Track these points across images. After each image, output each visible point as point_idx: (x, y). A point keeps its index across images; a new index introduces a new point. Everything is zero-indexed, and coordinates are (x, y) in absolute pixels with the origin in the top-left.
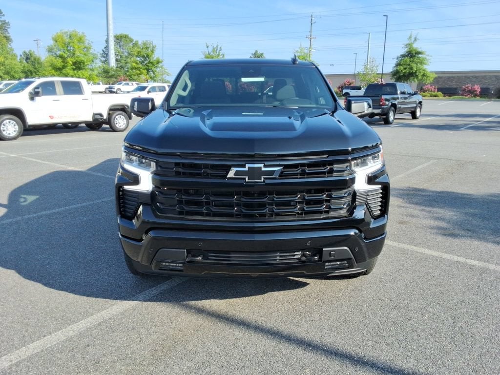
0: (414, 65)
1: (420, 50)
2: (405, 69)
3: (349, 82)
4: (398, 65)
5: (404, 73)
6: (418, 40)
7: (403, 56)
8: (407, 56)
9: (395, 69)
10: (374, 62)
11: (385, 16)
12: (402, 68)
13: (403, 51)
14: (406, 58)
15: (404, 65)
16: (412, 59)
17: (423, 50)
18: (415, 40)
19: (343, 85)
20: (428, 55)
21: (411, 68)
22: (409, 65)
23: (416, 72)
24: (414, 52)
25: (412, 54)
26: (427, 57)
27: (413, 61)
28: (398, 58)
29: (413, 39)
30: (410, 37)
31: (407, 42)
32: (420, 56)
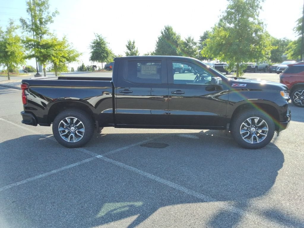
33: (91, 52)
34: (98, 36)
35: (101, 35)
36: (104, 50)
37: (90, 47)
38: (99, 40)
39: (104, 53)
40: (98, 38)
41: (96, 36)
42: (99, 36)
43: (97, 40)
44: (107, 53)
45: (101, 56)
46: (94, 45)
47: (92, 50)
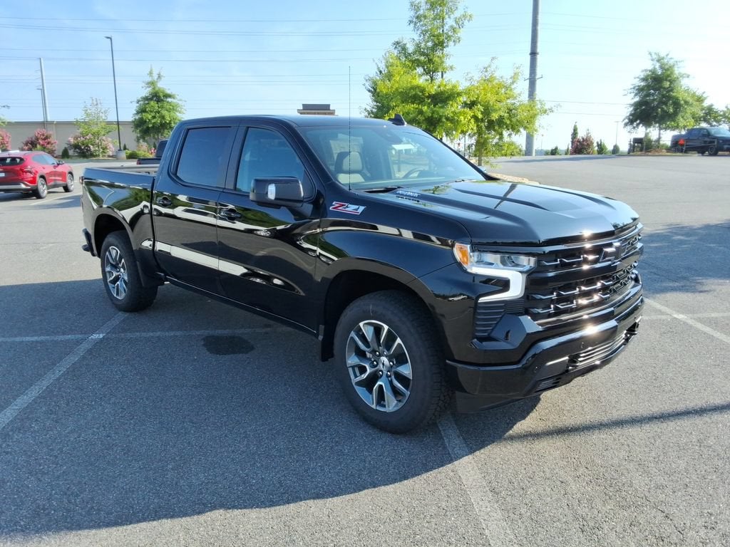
0: (164, 112)
1: (168, 92)
2: (154, 117)
3: (43, 135)
4: (142, 111)
5: (154, 123)
6: (163, 78)
7: (146, 99)
8: (151, 99)
9: (137, 117)
10: (99, 106)
11: (108, 38)
12: (150, 117)
13: (146, 92)
14: (152, 103)
15: (151, 112)
16: (160, 105)
17: (173, 93)
18: (159, 77)
19: (34, 139)
20: (180, 100)
21: (163, 117)
22: (159, 112)
23: (170, 123)
24: (161, 95)
25: (157, 97)
26: (180, 102)
27: (162, 107)
28: (138, 102)
29: (155, 77)
30: (151, 73)
31: (149, 79)
32: (169, 100)
33: (632, 105)
34: (658, 61)
35: (667, 55)
36: (669, 98)
37: (632, 90)
38: (660, 72)
39: (665, 104)
40: (657, 65)
41: (652, 60)
42: (663, 58)
43: (653, 72)
44: (677, 104)
45: (657, 113)
46: (643, 84)
47: (637, 99)
